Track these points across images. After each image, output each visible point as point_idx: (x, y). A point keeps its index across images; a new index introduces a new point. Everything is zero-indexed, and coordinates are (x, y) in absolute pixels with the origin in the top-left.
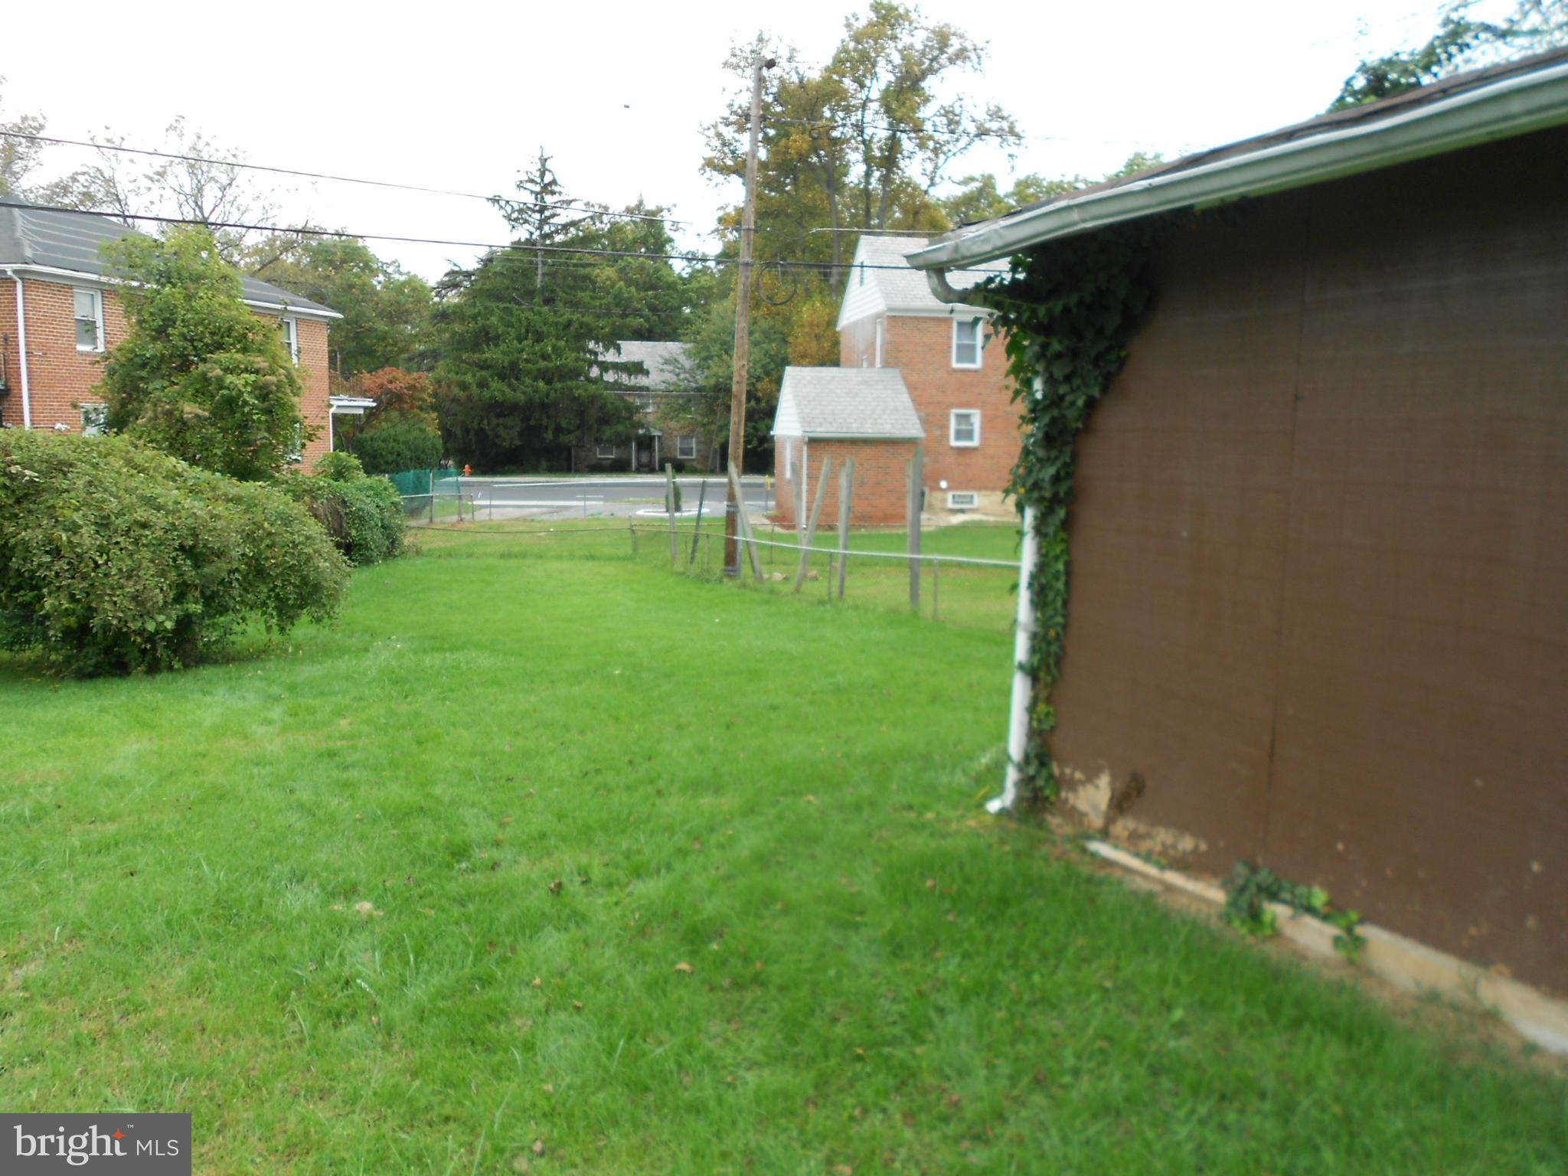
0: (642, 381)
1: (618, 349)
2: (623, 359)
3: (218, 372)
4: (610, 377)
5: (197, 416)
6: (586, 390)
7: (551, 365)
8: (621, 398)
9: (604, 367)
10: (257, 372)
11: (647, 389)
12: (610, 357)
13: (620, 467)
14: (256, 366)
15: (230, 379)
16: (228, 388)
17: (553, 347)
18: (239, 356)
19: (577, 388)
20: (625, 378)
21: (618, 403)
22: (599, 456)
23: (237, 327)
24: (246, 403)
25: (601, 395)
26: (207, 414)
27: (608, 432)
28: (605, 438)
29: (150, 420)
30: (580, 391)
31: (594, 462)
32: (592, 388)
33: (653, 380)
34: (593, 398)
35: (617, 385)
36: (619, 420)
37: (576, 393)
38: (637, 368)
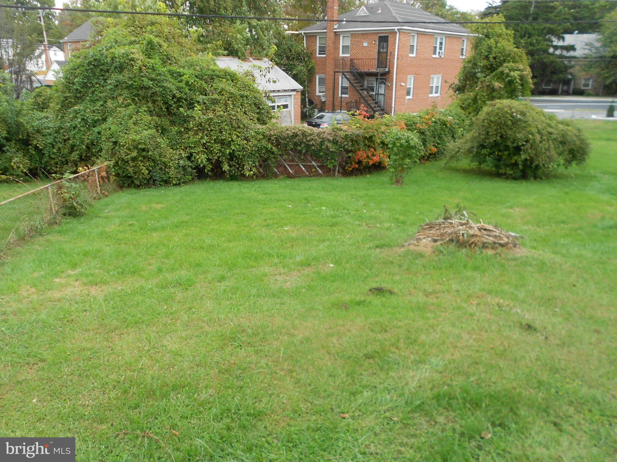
0: (572, 53)
1: (563, 39)
2: (566, 43)
3: (507, 71)
4: (558, 52)
5: (500, 87)
6: (549, 59)
7: (535, 48)
8: (562, 62)
9: (556, 48)
10: (519, 70)
11: (574, 57)
12: (561, 43)
13: (553, 92)
14: (520, 68)
15: (512, 73)
16: (511, 77)
17: (536, 40)
18: (513, 64)
19: (545, 58)
20: (565, 53)
21: (561, 64)
22: (544, 87)
23: (512, 53)
24: (517, 82)
25: (556, 61)
26: (503, 86)
27: (555, 77)
28: (553, 80)
29: (480, 88)
30: (547, 60)
31: (541, 90)
32: (551, 58)
33: (578, 53)
34: (552, 62)
35: (561, 57)
36: (561, 72)
37: (544, 60)
38: (572, 48)
